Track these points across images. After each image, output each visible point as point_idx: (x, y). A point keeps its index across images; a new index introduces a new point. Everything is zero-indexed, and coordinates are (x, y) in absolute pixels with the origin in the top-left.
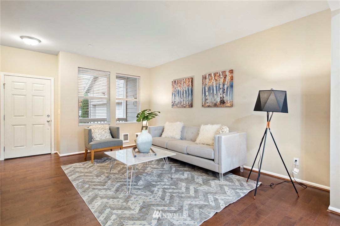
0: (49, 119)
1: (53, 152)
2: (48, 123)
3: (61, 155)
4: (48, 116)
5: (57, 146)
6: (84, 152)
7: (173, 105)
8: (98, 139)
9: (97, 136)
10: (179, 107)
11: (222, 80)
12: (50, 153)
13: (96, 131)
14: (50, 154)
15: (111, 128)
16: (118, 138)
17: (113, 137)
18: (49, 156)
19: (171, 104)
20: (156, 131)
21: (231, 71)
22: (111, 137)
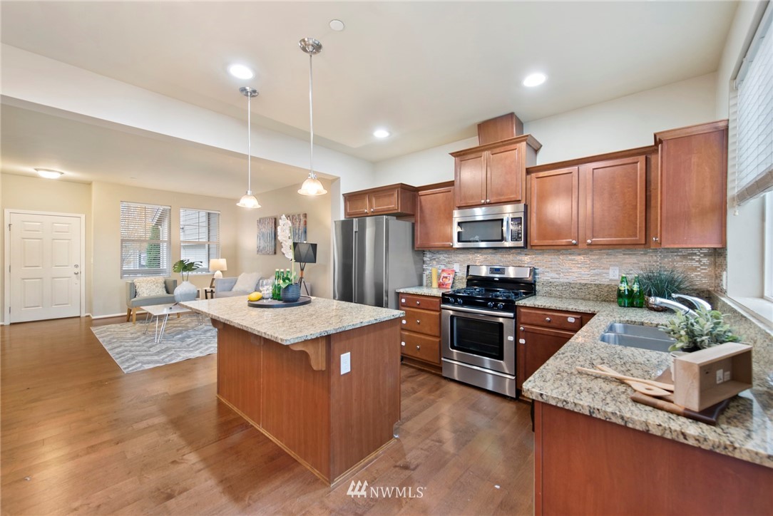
0: (77, 270)
1: (83, 315)
2: (75, 275)
3: (93, 318)
4: (76, 266)
5: (89, 305)
6: (126, 314)
7: (258, 251)
8: (145, 295)
9: (144, 291)
10: (264, 254)
11: (298, 224)
12: (78, 315)
13: (143, 284)
14: (79, 317)
15: (167, 281)
16: (173, 293)
17: (168, 292)
18: (78, 319)
19: (256, 249)
20: (226, 285)
21: (305, 215)
22: (165, 292)
